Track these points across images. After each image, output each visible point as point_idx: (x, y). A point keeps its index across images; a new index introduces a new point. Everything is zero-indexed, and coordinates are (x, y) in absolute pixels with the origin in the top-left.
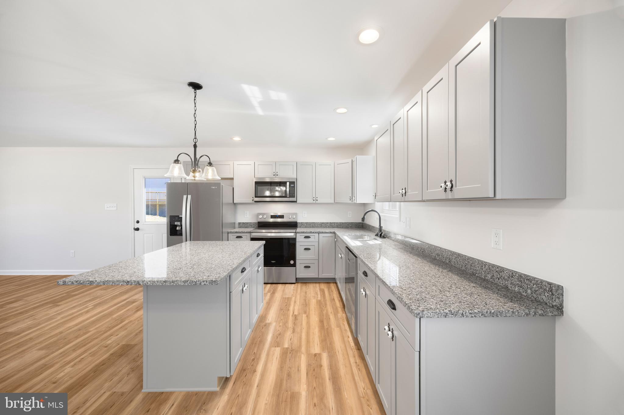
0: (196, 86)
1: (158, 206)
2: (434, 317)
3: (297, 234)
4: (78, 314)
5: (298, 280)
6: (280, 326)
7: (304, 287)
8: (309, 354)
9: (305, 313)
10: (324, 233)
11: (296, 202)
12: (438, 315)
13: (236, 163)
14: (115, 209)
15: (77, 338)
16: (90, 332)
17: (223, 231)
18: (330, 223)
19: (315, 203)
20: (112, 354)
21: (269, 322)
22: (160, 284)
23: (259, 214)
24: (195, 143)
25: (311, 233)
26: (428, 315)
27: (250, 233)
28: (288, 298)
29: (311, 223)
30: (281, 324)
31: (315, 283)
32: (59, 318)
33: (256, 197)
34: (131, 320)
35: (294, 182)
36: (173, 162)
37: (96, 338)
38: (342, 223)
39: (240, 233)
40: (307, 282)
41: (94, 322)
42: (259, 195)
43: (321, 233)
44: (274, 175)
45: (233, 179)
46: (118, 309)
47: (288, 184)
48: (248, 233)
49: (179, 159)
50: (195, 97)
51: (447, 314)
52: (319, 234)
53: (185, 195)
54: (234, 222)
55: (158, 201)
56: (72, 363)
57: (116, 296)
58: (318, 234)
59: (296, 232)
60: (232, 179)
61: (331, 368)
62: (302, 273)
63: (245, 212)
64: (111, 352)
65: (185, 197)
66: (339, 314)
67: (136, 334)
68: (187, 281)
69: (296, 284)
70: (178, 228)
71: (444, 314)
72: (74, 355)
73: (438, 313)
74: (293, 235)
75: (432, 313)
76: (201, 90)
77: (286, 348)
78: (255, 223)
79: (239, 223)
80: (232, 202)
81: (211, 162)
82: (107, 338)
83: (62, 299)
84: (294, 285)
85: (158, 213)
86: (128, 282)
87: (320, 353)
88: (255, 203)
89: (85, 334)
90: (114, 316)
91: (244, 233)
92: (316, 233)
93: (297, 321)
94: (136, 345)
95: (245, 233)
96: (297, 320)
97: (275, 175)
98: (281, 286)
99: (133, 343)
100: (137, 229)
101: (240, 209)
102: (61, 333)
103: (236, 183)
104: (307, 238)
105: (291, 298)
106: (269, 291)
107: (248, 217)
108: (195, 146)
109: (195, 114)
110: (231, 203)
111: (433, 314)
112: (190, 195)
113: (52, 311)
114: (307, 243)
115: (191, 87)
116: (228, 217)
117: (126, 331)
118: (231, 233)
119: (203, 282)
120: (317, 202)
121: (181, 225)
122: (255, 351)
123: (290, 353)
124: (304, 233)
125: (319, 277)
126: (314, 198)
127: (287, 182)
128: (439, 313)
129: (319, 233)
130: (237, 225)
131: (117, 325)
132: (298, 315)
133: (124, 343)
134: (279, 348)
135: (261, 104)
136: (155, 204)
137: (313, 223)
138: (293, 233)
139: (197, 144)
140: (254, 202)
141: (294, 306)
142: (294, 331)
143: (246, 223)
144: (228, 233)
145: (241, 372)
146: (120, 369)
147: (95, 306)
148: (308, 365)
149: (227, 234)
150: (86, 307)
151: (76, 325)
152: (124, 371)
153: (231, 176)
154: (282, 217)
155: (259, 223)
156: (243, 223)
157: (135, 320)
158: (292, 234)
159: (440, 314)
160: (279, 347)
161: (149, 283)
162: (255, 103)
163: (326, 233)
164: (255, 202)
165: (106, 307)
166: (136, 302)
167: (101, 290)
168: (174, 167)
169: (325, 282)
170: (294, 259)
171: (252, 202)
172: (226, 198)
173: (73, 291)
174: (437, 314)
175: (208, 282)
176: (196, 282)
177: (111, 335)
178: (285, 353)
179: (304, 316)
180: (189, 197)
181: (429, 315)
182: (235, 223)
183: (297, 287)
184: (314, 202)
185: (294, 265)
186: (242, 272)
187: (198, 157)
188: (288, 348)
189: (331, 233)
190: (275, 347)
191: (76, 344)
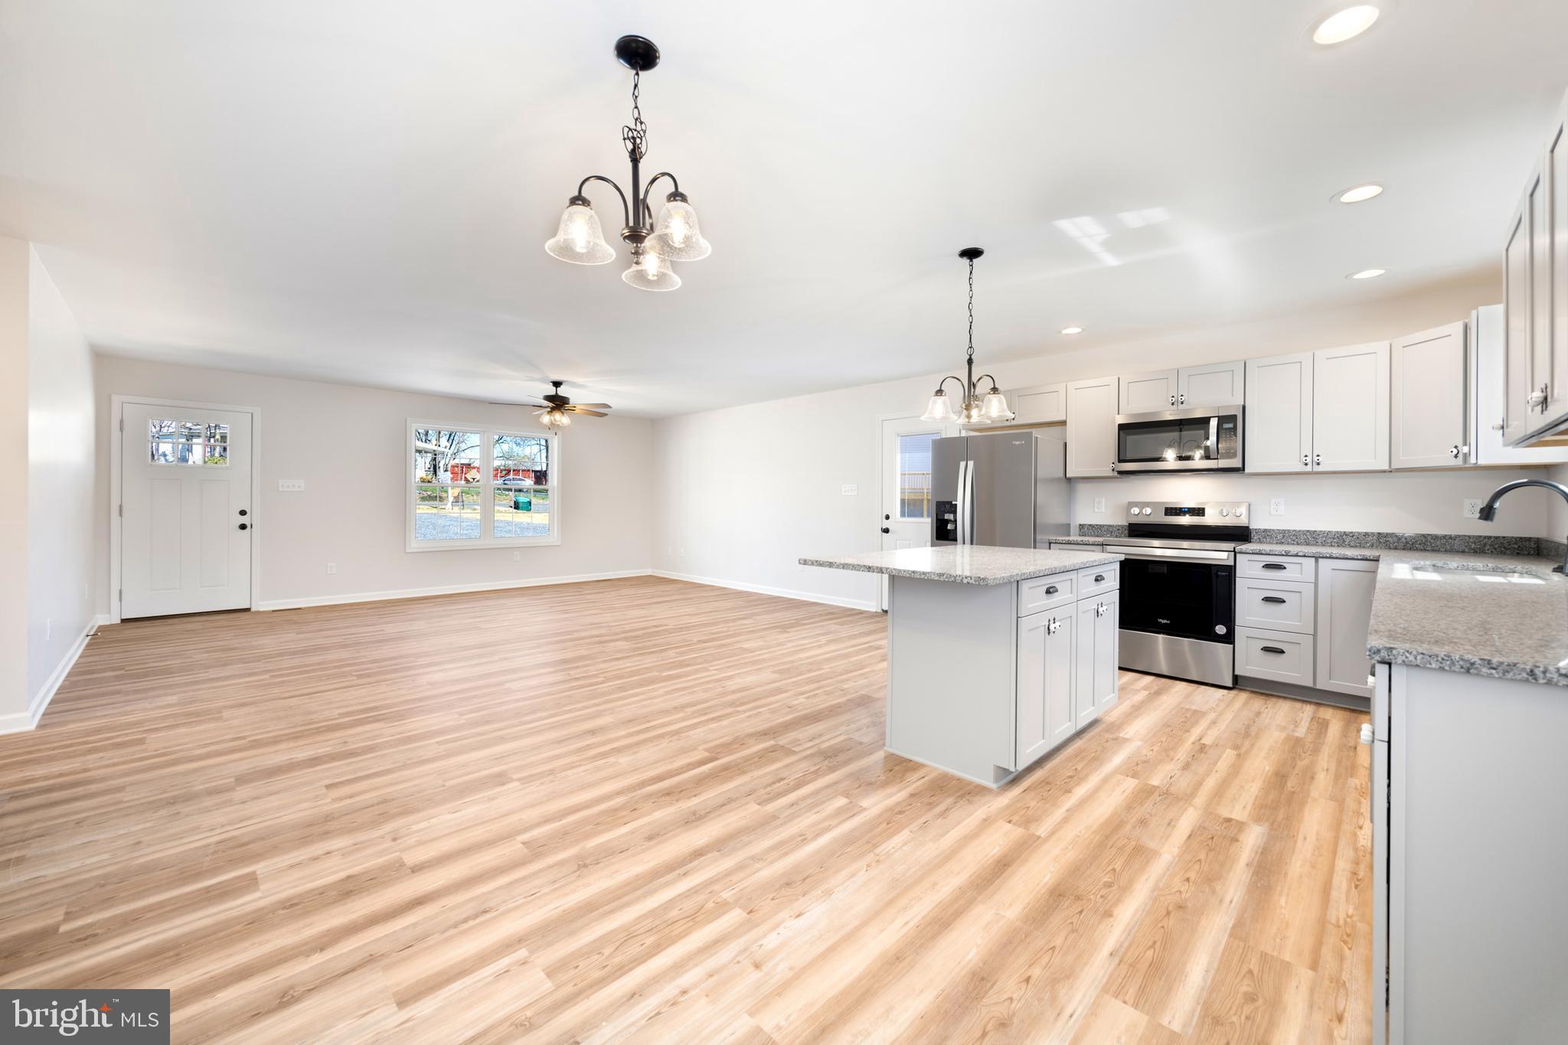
0: (972, 254)
1: (925, 502)
2: (1428, 666)
3: (1238, 555)
4: (809, 646)
5: (1238, 683)
6: (1152, 750)
7: (1258, 703)
8: (1208, 812)
9: (1236, 747)
10: (1337, 558)
11: (1240, 470)
12: (1441, 663)
13: (1072, 386)
14: (856, 494)
15: (810, 671)
16: (824, 669)
17: (1037, 538)
18: (1379, 534)
19: (1311, 474)
20: (848, 700)
21: (1127, 736)
22: (908, 575)
23: (1132, 504)
24: (970, 355)
25: (1287, 555)
26: (1407, 657)
27: (1103, 545)
28: (1195, 712)
29: (1299, 531)
30: (1156, 748)
31: (1304, 701)
32: (789, 645)
33: (1120, 461)
34: (875, 668)
35: (1236, 416)
36: (934, 393)
37: (831, 678)
38: (1436, 537)
39: (1078, 544)
40: (1272, 695)
41: (828, 660)
42: (1129, 456)
43: (1326, 557)
44: (1173, 404)
45: (1066, 425)
46: (858, 652)
47: (1214, 423)
48: (1098, 545)
49: (942, 389)
50: (971, 272)
51: (1473, 664)
52: (1317, 561)
53: (963, 461)
54: (1068, 522)
55: (925, 491)
56: (805, 696)
57: (855, 635)
58: (1314, 559)
59: (1234, 551)
60: (1063, 423)
61: (1262, 853)
62: (1253, 664)
63: (1097, 500)
64: (849, 697)
65: (963, 464)
66: (1357, 781)
67: (880, 688)
68: (944, 574)
69: (1233, 692)
70: (950, 527)
71: (1461, 663)
72: (806, 688)
73: (1440, 659)
74: (1226, 558)
75: (1421, 656)
76: (981, 257)
77: (1154, 786)
78: (1122, 526)
79: (1080, 525)
80: (1061, 475)
81: (996, 386)
82: (843, 681)
83: (792, 626)
84: (1225, 692)
85: (925, 513)
86: (870, 567)
87: (1243, 823)
88: (1119, 476)
89: (818, 670)
90: (852, 659)
91: (1086, 544)
92: (1305, 556)
93: (1203, 754)
94: (879, 699)
95: (1089, 544)
96: (1206, 753)
97: (1176, 403)
98: (1185, 686)
99: (876, 696)
100: (886, 531)
101: (1083, 491)
102: (792, 662)
103: (1072, 433)
104: (1275, 570)
105: (1204, 714)
106: (1145, 688)
107: (1104, 511)
108: (970, 362)
109: (970, 303)
110: (1058, 480)
111: (1423, 658)
112: (971, 460)
113: (782, 637)
114: (1274, 583)
115: (965, 258)
116: (1050, 507)
117: (866, 680)
118: (1056, 543)
119: (966, 578)
120: (1317, 469)
121: (956, 521)
122: (1079, 767)
123: (1160, 795)
124: (1262, 554)
125: (1319, 686)
126: (1306, 456)
127: (1212, 419)
128: (1443, 659)
129: (1317, 558)
130: (1074, 530)
131: (855, 671)
132: (1211, 746)
133: (864, 693)
134: (1134, 780)
135: (1109, 245)
136: (920, 498)
137: (1308, 531)
138: (1227, 553)
139: (973, 357)
140: (1116, 474)
141: (1209, 728)
142: (1186, 767)
143: (1097, 525)
144: (1050, 543)
145: (1041, 783)
146: (859, 718)
147: (829, 642)
148: (1200, 826)
149: (1048, 544)
150: (818, 641)
151: (808, 658)
152: (864, 721)
153: (1062, 418)
154: (1199, 512)
155: (1131, 525)
156: (1090, 525)
157: (879, 671)
158: (1224, 555)
159: (1448, 663)
160: (1137, 778)
161: (894, 572)
162: (1094, 247)
163: (1347, 559)
164: (1121, 473)
165: (841, 646)
166: (882, 648)
167: (835, 624)
168: (935, 402)
169: (1342, 708)
170: (1229, 621)
171: (1111, 474)
172: (1047, 466)
173: (804, 619)
174: (1438, 661)
175: (973, 579)
176: (955, 578)
177: (848, 680)
178: (1145, 793)
179: (1229, 755)
180: (971, 464)
181: (1411, 658)
182: (1068, 526)
183: (1233, 698)
184: (1309, 469)
185: (1229, 638)
186: (1048, 592)
187: (974, 379)
188: (1158, 787)
189: (1367, 560)
190: (1127, 776)
191: (809, 678)
